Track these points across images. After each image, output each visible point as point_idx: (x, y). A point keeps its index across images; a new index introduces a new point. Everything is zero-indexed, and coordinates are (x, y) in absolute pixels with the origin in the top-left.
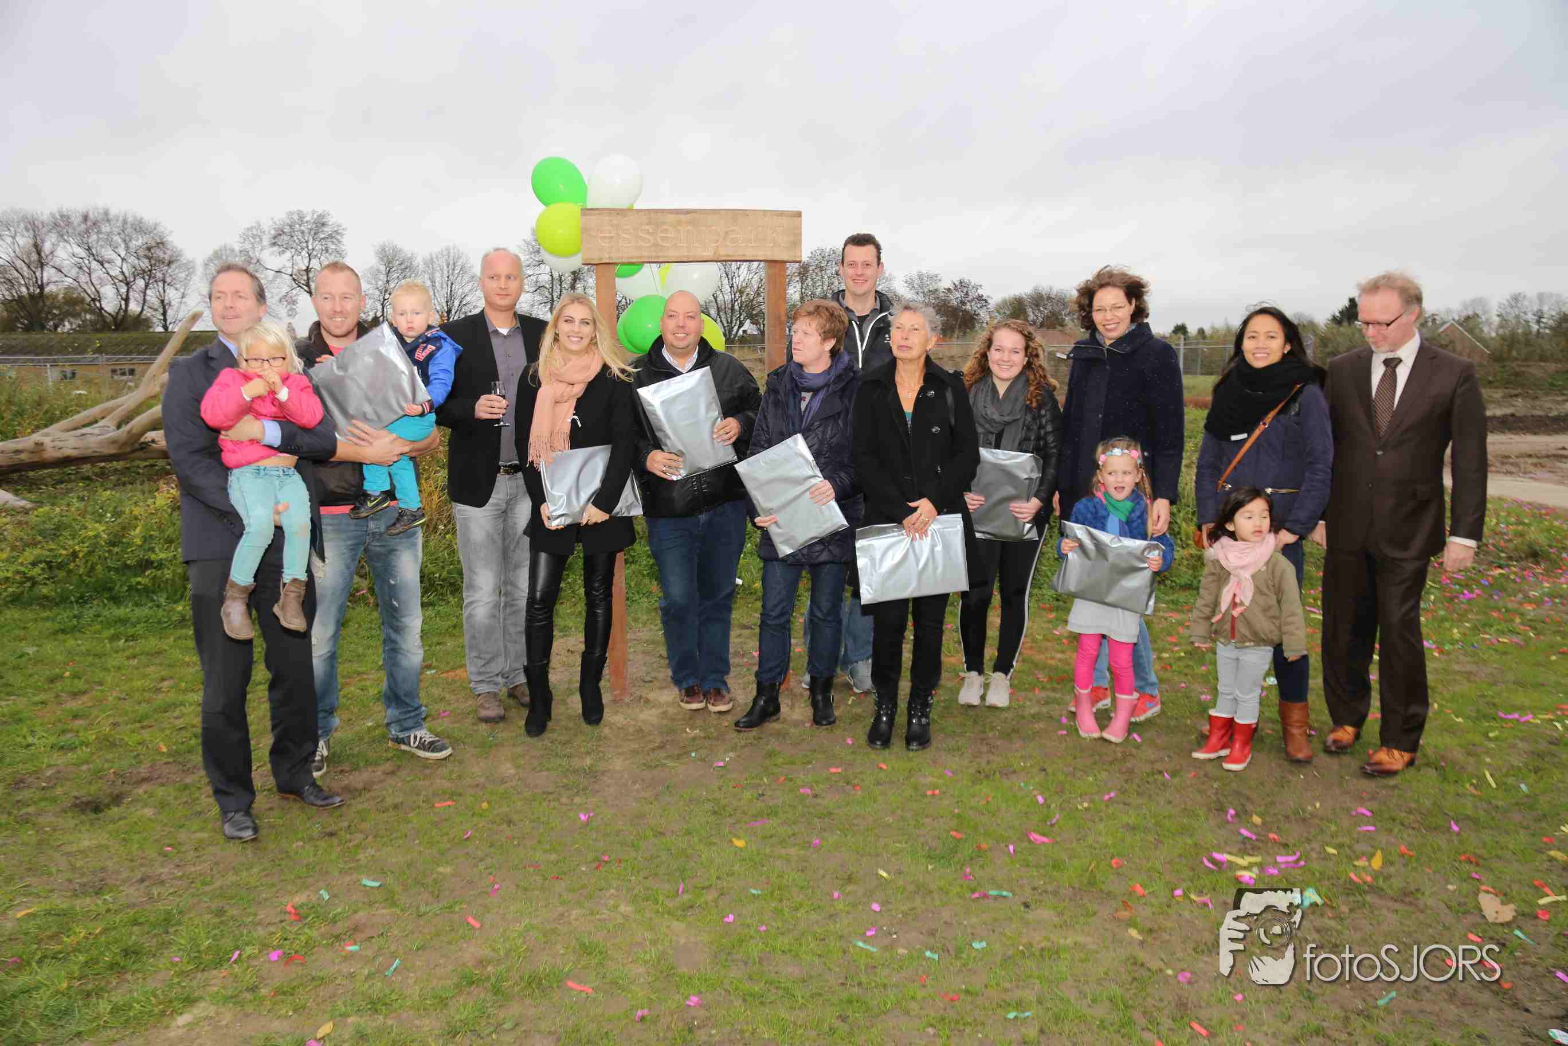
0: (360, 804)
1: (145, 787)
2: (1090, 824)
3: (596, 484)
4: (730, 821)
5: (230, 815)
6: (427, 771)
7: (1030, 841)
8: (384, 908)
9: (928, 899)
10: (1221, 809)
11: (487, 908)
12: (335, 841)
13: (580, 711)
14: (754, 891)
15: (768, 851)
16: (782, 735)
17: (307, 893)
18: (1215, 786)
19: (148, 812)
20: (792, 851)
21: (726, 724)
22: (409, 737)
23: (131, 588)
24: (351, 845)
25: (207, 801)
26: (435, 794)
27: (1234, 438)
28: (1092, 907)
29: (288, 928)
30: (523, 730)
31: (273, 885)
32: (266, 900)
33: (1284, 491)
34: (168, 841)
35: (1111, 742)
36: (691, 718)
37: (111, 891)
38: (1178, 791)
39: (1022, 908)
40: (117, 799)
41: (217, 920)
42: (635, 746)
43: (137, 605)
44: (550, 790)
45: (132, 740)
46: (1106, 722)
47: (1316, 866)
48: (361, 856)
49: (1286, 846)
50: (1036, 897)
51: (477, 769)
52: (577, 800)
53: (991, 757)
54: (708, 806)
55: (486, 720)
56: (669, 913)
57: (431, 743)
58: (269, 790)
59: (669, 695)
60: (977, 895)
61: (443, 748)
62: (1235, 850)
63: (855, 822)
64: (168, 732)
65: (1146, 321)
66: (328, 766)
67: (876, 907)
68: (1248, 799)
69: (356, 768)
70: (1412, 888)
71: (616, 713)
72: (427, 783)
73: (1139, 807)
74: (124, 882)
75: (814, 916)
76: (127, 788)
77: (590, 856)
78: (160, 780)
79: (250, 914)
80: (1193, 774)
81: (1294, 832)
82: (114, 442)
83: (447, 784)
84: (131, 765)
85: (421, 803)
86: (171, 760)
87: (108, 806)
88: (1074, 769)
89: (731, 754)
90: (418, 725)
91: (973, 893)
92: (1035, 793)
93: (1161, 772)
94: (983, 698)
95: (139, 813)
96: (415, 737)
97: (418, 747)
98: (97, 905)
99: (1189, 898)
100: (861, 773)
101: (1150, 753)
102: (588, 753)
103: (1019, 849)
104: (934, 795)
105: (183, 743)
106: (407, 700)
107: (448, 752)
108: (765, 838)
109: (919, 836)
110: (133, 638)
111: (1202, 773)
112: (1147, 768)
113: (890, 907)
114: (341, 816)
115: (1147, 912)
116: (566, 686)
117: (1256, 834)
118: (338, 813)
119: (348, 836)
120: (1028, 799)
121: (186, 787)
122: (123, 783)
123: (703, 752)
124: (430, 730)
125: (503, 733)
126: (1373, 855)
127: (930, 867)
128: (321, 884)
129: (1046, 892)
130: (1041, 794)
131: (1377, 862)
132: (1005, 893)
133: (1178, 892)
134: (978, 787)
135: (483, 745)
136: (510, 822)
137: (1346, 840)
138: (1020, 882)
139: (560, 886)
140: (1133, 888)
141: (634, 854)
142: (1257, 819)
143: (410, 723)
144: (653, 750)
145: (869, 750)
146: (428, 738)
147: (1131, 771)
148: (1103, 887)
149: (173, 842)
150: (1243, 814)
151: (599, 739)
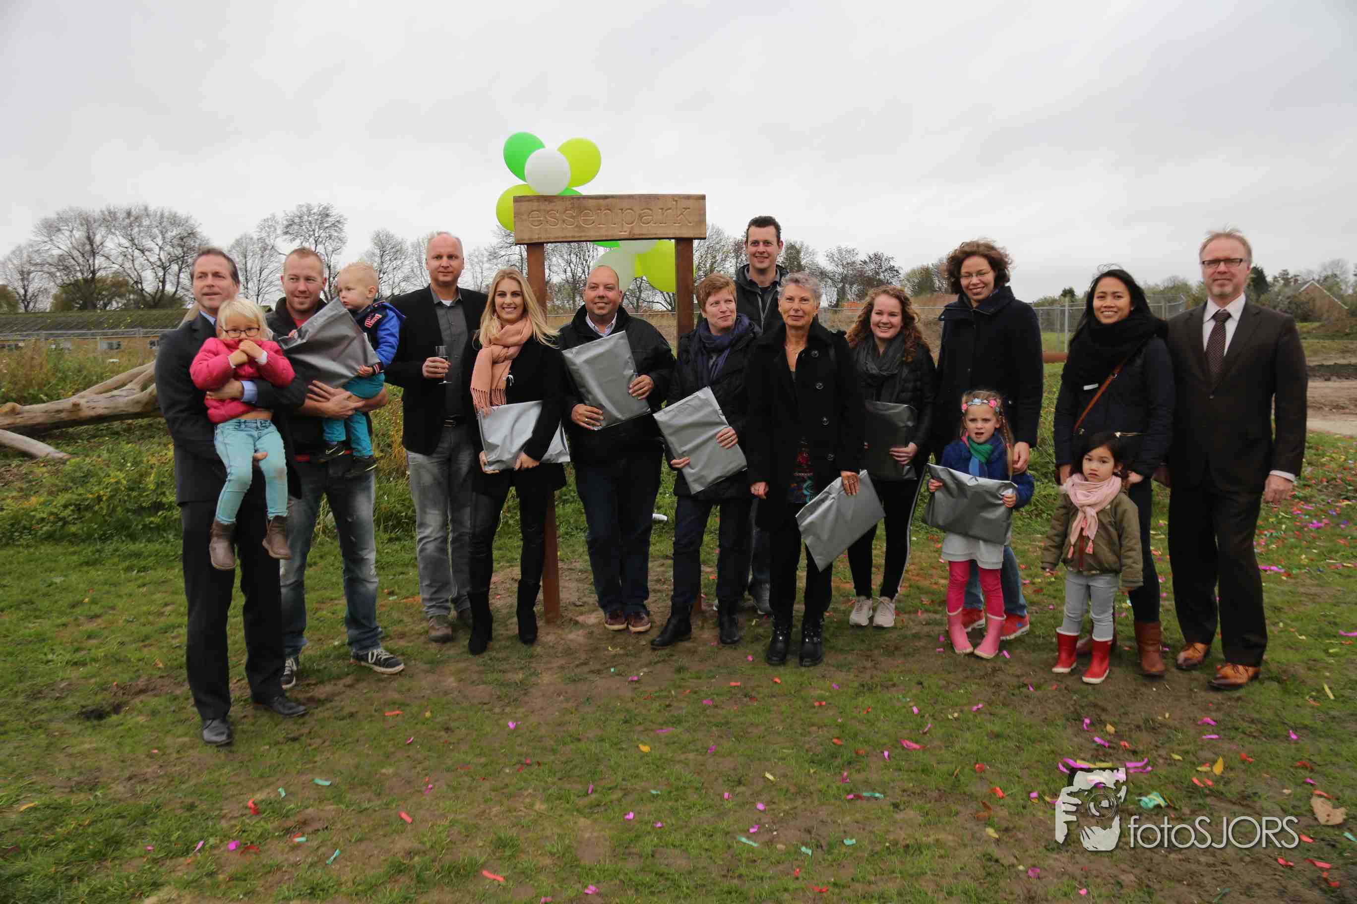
0: (321, 713)
1: (142, 697)
2: (959, 732)
3: (528, 435)
4: (640, 728)
5: (209, 722)
6: (382, 684)
7: (903, 748)
8: (332, 804)
9: (808, 801)
10: (1079, 719)
11: (419, 806)
12: (297, 745)
13: (517, 631)
14: (654, 792)
15: (670, 755)
16: (692, 652)
17: (268, 790)
18: (1075, 698)
19: (141, 719)
20: (691, 756)
21: (644, 643)
22: (367, 654)
23: (145, 526)
24: (310, 748)
25: (191, 710)
26: (386, 704)
27: (1086, 388)
28: (954, 808)
29: (248, 821)
30: (466, 649)
31: (239, 783)
32: (233, 796)
33: (1130, 435)
34: (156, 745)
35: (982, 658)
36: (614, 637)
37: (103, 788)
38: (1040, 702)
39: (891, 808)
40: (117, 709)
41: (188, 814)
42: (562, 662)
43: (149, 541)
44: (486, 701)
45: (133, 656)
46: (978, 641)
47: (1162, 771)
48: (317, 759)
49: (1135, 752)
50: (905, 799)
51: (424, 683)
52: (508, 710)
53: (875, 672)
54: (621, 716)
55: (438, 640)
56: (578, 810)
57: (386, 660)
58: (245, 700)
59: (595, 618)
60: (851, 796)
61: (398, 664)
62: (1089, 757)
63: (749, 730)
64: (165, 650)
65: (1007, 285)
66: (297, 680)
67: (760, 806)
68: (1104, 710)
69: (322, 682)
70: (1250, 791)
71: (548, 634)
72: (380, 694)
73: (1003, 718)
74: (115, 780)
75: (705, 815)
76: (125, 698)
77: (514, 761)
78: (155, 692)
79: (217, 809)
80: (1055, 687)
81: (1144, 739)
82: (138, 402)
83: (396, 696)
84: (131, 679)
85: (373, 712)
86: (164, 674)
87: (108, 714)
88: (948, 683)
89: (645, 670)
90: (375, 645)
91: (848, 794)
92: (911, 704)
93: (1025, 685)
94: (871, 619)
95: (134, 720)
96: (373, 655)
97: (375, 664)
98: (89, 799)
99: (1044, 800)
100: (758, 686)
101: (1016, 669)
102: (522, 668)
103: (893, 755)
104: (821, 705)
105: (176, 660)
106: (364, 621)
107: (401, 667)
108: (667, 744)
109: (804, 743)
110: (144, 569)
111: (1063, 686)
112: (1014, 681)
113: (774, 806)
114: (304, 723)
115: (1004, 813)
116: (507, 610)
117: (1108, 742)
118: (301, 721)
119: (308, 741)
120: (904, 710)
121: (176, 698)
122: (124, 694)
123: (621, 668)
124: (387, 650)
125: (451, 651)
126: (1214, 762)
127: (812, 771)
128: (280, 783)
129: (914, 793)
130: (915, 705)
131: (1218, 769)
132: (877, 795)
133: (1034, 795)
134: (861, 699)
135: (431, 662)
136: (447, 729)
137: (1191, 747)
138: (892, 784)
139: (486, 786)
140: (994, 791)
141: (553, 757)
142: (1110, 729)
143: (367, 643)
144: (577, 666)
145: (767, 666)
146: (385, 655)
147: (998, 685)
148: (966, 789)
149: (160, 745)
150: (1098, 723)
151: (532, 656)
